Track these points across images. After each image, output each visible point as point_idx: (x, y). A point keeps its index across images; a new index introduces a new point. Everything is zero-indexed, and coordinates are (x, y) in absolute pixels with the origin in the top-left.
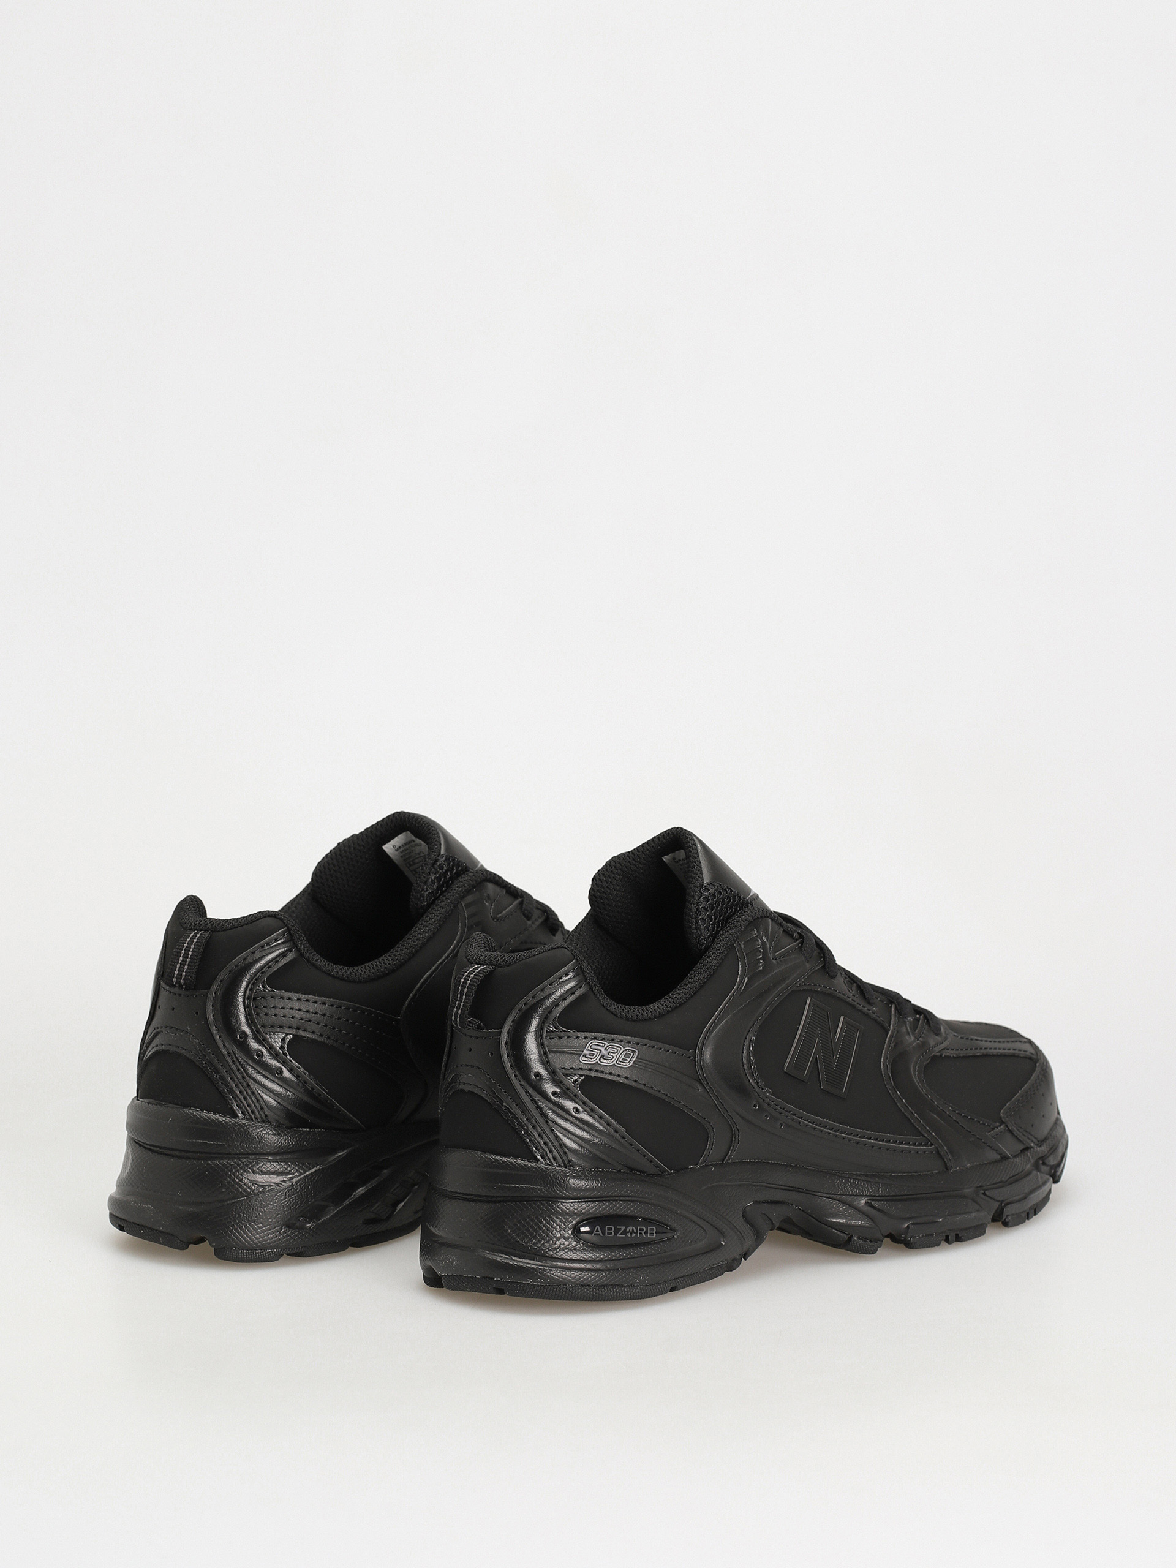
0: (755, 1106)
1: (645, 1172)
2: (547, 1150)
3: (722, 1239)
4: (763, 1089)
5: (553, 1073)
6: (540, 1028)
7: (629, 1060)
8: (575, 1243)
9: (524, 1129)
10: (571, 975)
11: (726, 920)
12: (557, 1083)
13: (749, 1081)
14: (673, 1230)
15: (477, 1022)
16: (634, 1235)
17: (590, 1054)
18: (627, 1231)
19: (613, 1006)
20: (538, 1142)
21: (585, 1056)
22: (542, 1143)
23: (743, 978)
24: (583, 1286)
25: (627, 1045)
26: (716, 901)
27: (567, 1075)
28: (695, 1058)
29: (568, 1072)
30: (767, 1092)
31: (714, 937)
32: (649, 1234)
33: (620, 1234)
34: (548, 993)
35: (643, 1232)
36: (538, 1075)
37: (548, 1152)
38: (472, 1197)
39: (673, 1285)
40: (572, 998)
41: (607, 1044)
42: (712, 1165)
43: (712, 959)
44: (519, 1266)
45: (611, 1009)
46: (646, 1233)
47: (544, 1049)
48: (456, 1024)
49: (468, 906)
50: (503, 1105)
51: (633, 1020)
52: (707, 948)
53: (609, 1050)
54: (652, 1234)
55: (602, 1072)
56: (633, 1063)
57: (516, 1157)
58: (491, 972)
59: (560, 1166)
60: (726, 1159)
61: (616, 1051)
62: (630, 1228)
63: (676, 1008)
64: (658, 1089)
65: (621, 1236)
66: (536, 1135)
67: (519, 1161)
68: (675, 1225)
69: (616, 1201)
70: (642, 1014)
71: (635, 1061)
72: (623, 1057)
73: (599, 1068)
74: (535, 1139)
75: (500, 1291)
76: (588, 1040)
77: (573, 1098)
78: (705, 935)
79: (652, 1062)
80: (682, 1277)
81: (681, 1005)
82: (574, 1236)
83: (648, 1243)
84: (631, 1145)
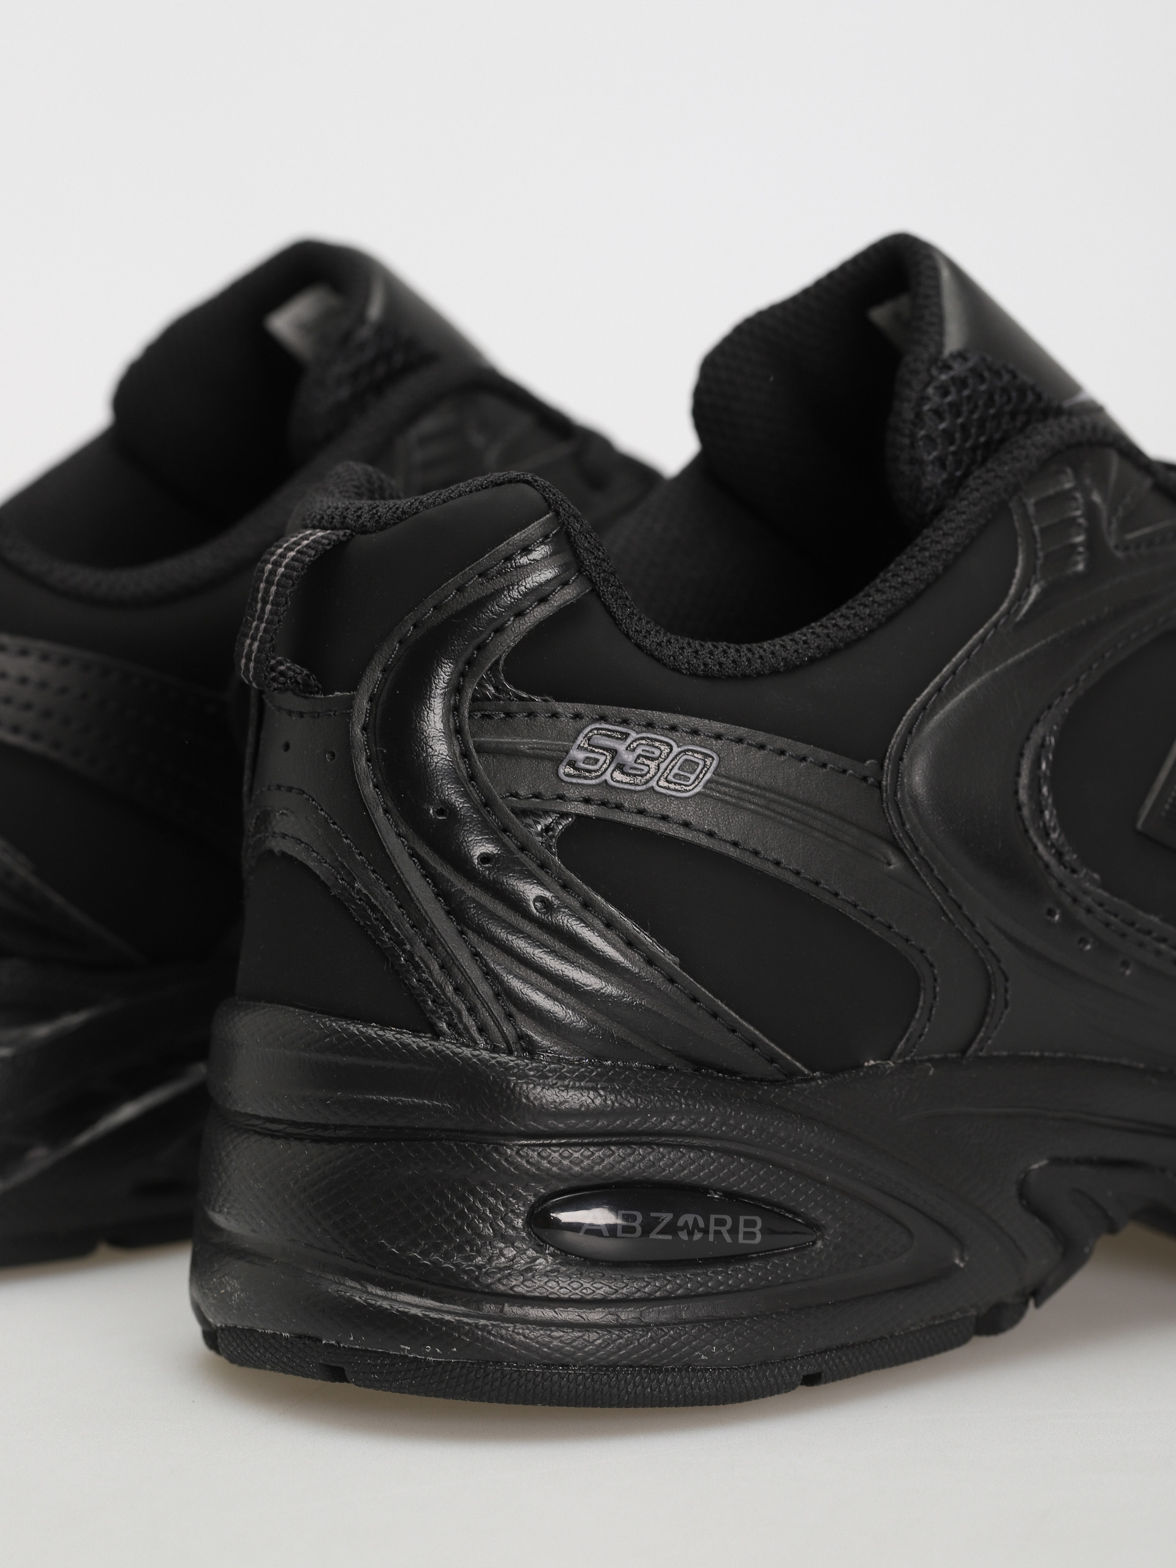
0: (1051, 913)
1: (736, 1074)
2: (463, 1007)
3: (956, 1252)
4: (1074, 871)
5: (486, 805)
6: (456, 689)
7: (693, 777)
8: (531, 1253)
9: (404, 951)
10: (538, 553)
11: (992, 448)
12: (497, 832)
13: (1035, 848)
14: (814, 1226)
15: (300, 672)
16: (698, 1236)
17: (587, 760)
18: (680, 1223)
19: (656, 638)
20: (439, 985)
21: (572, 764)
22: (450, 989)
23: (1025, 585)
24: (548, 1366)
25: (689, 738)
26: (969, 398)
27: (523, 813)
28: (880, 783)
29: (524, 805)
30: (1088, 881)
31: (955, 485)
32: (741, 1236)
33: (660, 1233)
34: (475, 597)
35: (724, 1230)
36: (447, 809)
37: (465, 1013)
38: (281, 1127)
39: (811, 1370)
40: (539, 613)
41: (634, 735)
42: (930, 1060)
43: (944, 535)
44: (381, 1310)
45: (647, 642)
46: (733, 1231)
47: (464, 743)
48: (248, 678)
49: (424, 441)
50: (353, 888)
51: (708, 677)
52: (938, 512)
53: (639, 751)
54: (750, 1235)
55: (619, 807)
56: (704, 787)
57: (384, 1024)
58: (339, 547)
59: (495, 1049)
60: (974, 1046)
61: (657, 753)
62: (688, 1218)
63: (834, 651)
64: (774, 856)
65: (660, 1237)
66: (435, 967)
67: (389, 1035)
68: (817, 1214)
69: (649, 1144)
70: (734, 662)
71: (709, 781)
72: (675, 771)
73: (613, 798)
74: (432, 976)
75: (337, 1374)
76: (579, 724)
77: (540, 871)
78: (933, 478)
79: (758, 787)
80: (838, 1349)
81: (849, 645)
82: (529, 1234)
83: (742, 1257)
84: (695, 1000)
